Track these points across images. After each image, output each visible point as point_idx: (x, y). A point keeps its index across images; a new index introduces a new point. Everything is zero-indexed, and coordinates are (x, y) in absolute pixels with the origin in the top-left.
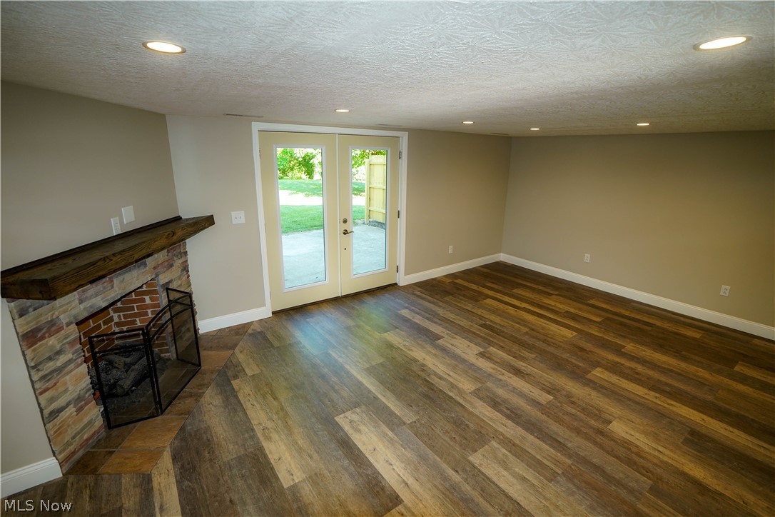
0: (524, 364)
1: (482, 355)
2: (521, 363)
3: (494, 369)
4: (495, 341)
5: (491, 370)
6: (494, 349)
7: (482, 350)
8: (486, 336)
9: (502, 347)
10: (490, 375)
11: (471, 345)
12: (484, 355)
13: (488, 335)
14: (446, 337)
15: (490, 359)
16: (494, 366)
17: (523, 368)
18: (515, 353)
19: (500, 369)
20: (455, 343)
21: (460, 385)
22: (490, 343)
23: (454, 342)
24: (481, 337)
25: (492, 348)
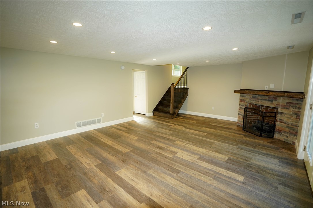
0: (157, 151)
1: (175, 153)
2: (158, 151)
3: (170, 148)
4: (170, 161)
5: (171, 147)
6: (170, 156)
7: (176, 155)
8: (175, 163)
9: (166, 158)
10: (171, 146)
11: (181, 157)
12: (174, 153)
13: (174, 165)
14: (196, 160)
15: (171, 152)
16: (170, 149)
17: (158, 149)
18: (160, 155)
19: (167, 148)
20: (189, 157)
21: (180, 142)
22: (172, 159)
23: (191, 158)
24: (178, 162)
25: (171, 157)
